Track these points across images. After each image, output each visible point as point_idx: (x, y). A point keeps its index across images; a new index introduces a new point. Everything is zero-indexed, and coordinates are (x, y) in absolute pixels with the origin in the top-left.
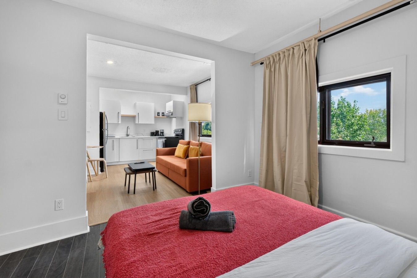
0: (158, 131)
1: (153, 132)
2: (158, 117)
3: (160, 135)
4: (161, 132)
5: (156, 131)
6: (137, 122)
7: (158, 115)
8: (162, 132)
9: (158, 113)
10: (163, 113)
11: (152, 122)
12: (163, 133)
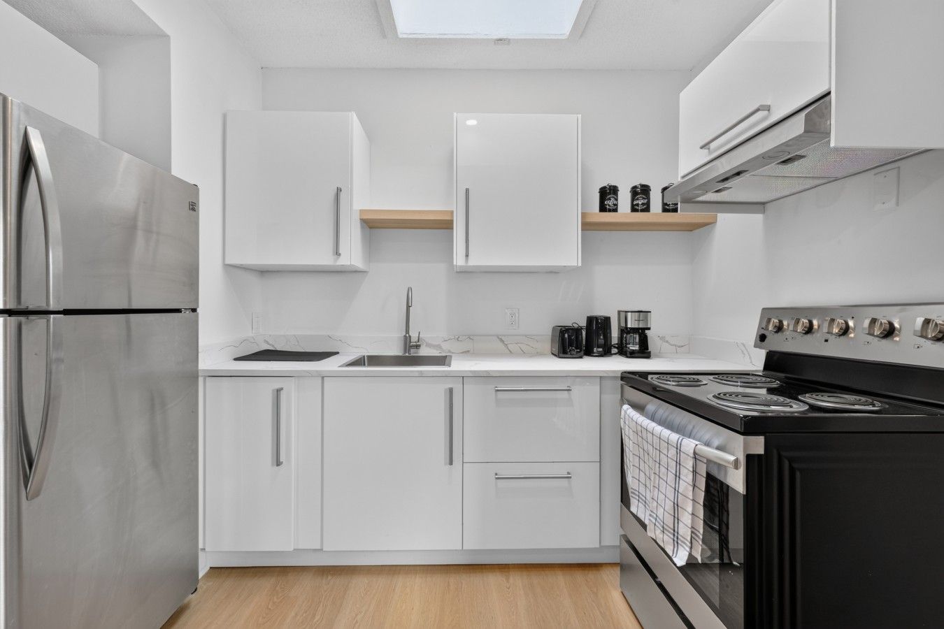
0: (607, 320)
1: (568, 323)
2: (608, 217)
3: (623, 351)
4: (624, 331)
5: (590, 320)
6: (459, 260)
7: (603, 208)
8: (634, 330)
9: (608, 193)
10: (641, 192)
11: (569, 254)
12: (642, 333)
